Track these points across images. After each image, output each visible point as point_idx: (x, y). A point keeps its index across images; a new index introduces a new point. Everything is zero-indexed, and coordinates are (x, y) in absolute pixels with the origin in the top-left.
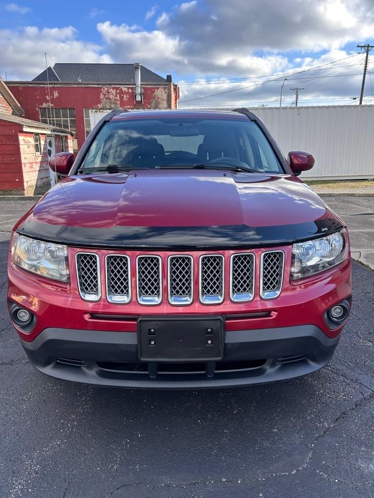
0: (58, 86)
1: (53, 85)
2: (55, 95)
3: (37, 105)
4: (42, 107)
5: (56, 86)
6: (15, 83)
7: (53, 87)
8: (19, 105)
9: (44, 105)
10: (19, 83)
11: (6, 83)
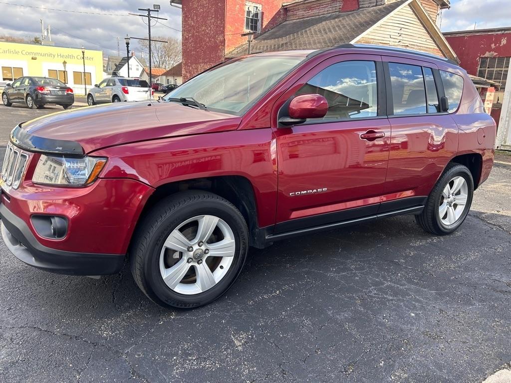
0: (509, 32)
1: (503, 32)
2: (502, 43)
3: (479, 55)
4: (483, 56)
5: (506, 32)
6: (462, 33)
7: (503, 34)
8: (455, 56)
9: (487, 54)
10: (466, 33)
11: (444, 34)
